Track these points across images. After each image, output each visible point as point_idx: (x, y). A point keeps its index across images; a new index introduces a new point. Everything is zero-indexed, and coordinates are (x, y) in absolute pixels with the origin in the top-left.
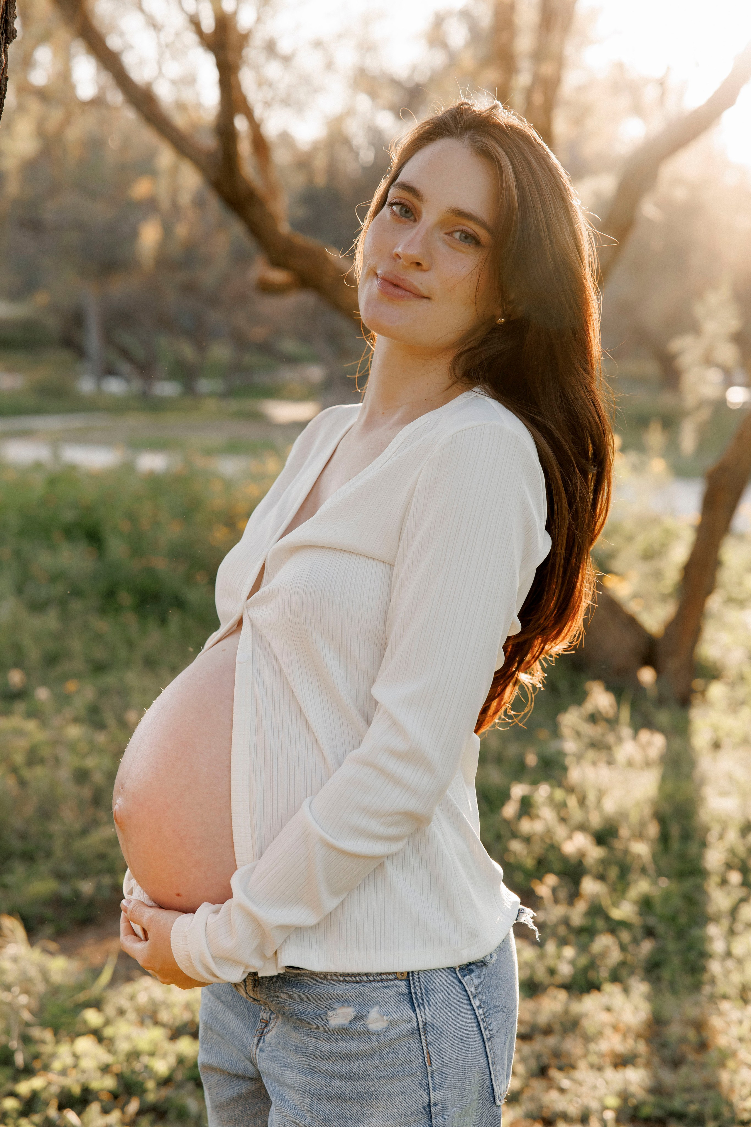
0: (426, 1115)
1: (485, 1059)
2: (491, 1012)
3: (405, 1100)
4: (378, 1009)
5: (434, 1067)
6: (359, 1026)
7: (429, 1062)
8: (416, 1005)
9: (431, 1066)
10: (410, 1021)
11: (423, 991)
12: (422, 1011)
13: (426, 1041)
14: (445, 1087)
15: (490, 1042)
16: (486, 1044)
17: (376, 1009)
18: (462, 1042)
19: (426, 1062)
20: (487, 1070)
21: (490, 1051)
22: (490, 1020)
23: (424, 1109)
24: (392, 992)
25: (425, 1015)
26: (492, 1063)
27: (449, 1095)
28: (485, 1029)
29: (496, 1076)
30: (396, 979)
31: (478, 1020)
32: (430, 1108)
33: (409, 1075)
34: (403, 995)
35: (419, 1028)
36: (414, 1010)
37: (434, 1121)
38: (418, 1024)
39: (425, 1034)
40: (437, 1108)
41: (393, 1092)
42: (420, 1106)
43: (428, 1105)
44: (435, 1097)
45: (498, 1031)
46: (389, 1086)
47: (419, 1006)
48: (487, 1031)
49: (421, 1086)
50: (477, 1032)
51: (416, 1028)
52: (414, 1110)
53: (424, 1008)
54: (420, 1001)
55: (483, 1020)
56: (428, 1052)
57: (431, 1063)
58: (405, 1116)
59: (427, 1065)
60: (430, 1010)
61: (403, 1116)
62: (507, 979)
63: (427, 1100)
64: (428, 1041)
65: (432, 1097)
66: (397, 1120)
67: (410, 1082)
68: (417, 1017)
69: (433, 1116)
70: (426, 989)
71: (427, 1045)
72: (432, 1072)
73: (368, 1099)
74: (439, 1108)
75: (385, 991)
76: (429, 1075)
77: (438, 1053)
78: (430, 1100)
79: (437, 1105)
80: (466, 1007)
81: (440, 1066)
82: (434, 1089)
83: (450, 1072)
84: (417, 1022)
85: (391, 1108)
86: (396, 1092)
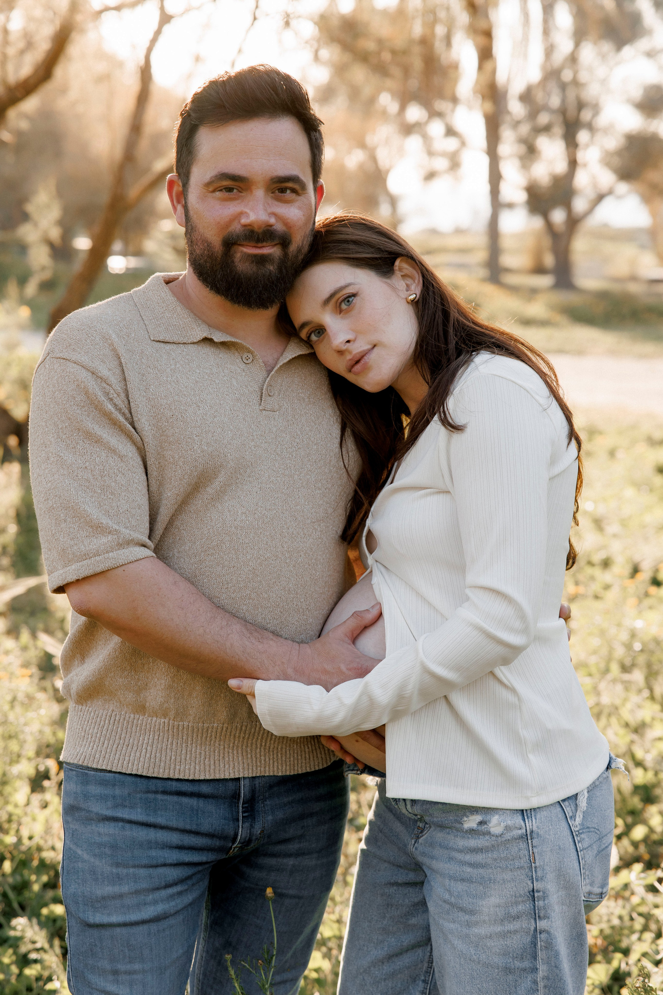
0: (531, 898)
1: (577, 864)
2: (584, 830)
3: (516, 886)
4: (497, 818)
5: (537, 864)
6: (484, 828)
7: (534, 860)
8: (526, 817)
9: (535, 864)
10: (520, 829)
12: (530, 822)
13: (532, 844)
14: (545, 880)
15: (582, 853)
16: (579, 853)
18: (560, 848)
19: (532, 860)
20: (579, 872)
22: (582, 836)
23: (529, 893)
25: (532, 825)
26: (583, 868)
27: (548, 886)
28: (579, 842)
29: (585, 878)
31: (573, 834)
32: (534, 893)
33: (518, 868)
35: (527, 834)
36: (524, 820)
37: (536, 903)
38: (527, 831)
39: (532, 839)
40: (539, 894)
41: (507, 879)
42: (526, 891)
43: (532, 891)
44: (537, 885)
45: (589, 845)
46: (504, 874)
47: (528, 818)
48: (580, 844)
49: (528, 877)
50: (572, 843)
51: (525, 834)
52: (522, 893)
53: (532, 820)
54: (529, 815)
55: (577, 835)
56: (533, 853)
58: (515, 897)
59: (532, 862)
60: (536, 823)
61: (514, 897)
63: (532, 887)
64: (534, 844)
65: (535, 884)
66: (509, 899)
67: (519, 873)
68: (526, 826)
69: (536, 899)
71: (532, 847)
72: (536, 867)
73: (488, 882)
74: (541, 894)
76: (533, 869)
77: (541, 855)
78: (534, 887)
79: (539, 892)
80: (564, 824)
81: (542, 863)
82: (537, 880)
83: (549, 869)
84: (526, 830)
85: (505, 891)
86: (509, 879)
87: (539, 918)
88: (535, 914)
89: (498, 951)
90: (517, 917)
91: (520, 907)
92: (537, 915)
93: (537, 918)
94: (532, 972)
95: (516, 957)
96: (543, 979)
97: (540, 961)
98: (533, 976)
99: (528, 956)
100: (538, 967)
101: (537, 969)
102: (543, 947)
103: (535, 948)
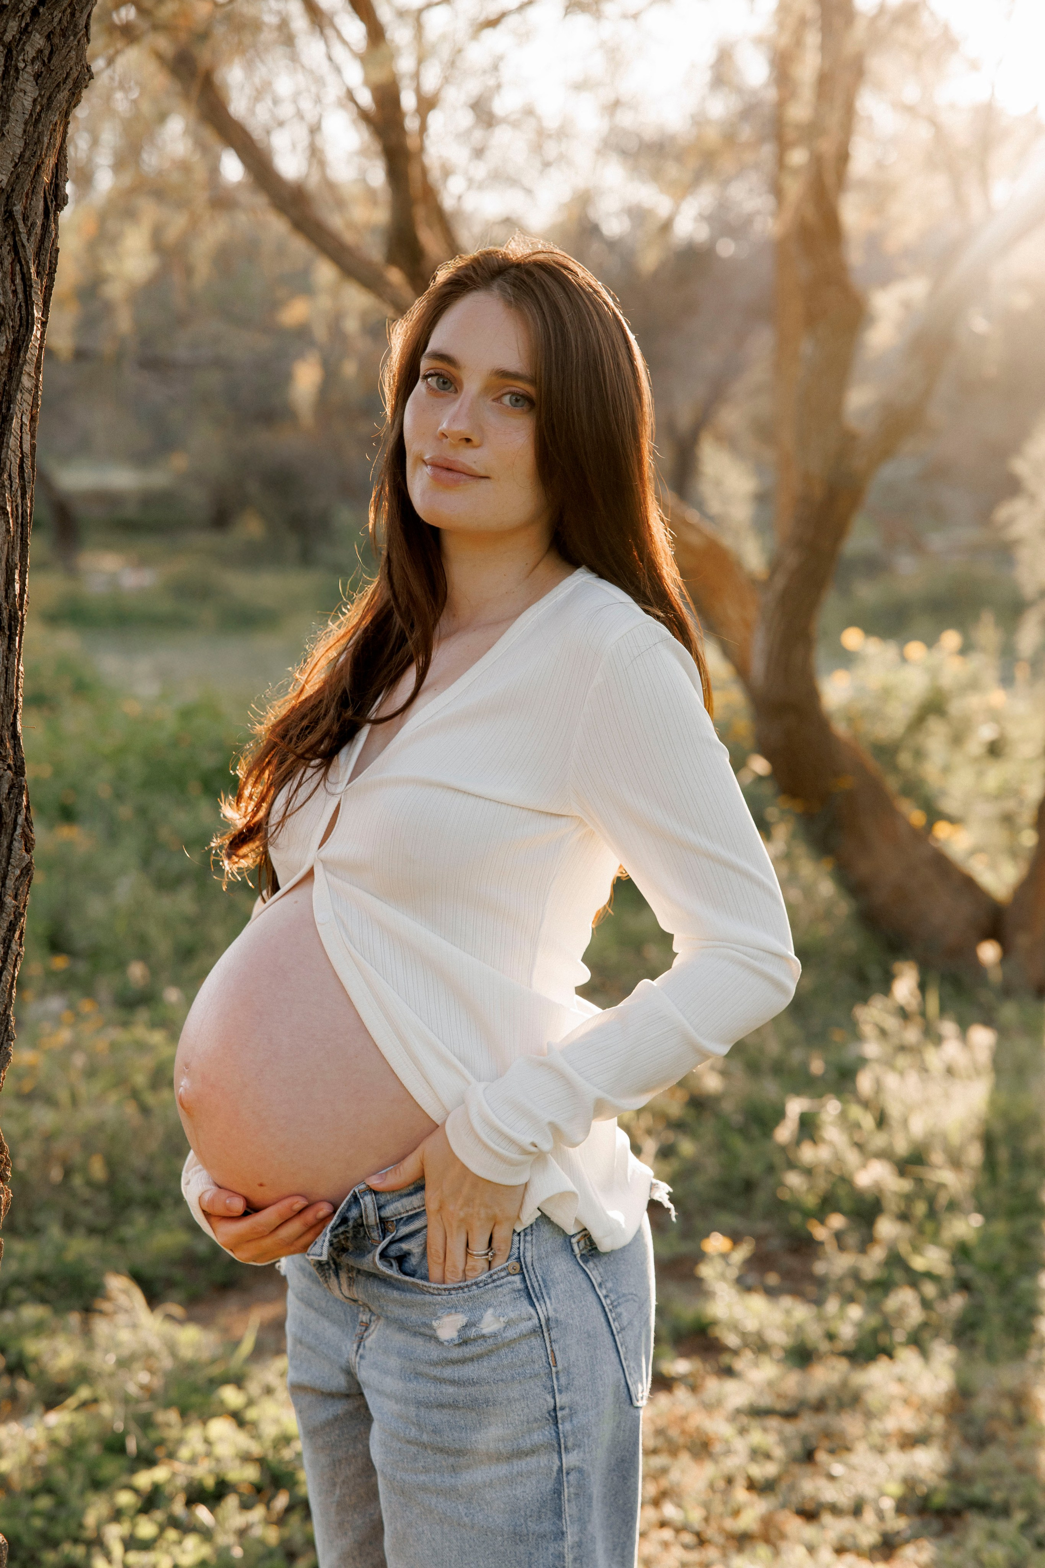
0: (551, 1421)
1: (615, 1354)
2: (620, 1301)
4: (492, 1311)
5: (560, 1367)
6: (474, 1331)
8: (535, 1301)
9: (556, 1366)
10: (529, 1319)
11: (541, 1283)
12: (543, 1305)
13: (550, 1338)
14: (573, 1389)
15: (620, 1335)
16: (617, 1337)
17: (490, 1311)
18: (589, 1336)
19: (550, 1361)
20: (619, 1367)
21: (622, 1346)
22: (619, 1310)
23: (549, 1414)
24: (506, 1290)
25: (546, 1309)
26: (625, 1359)
27: (578, 1398)
28: (614, 1320)
29: (630, 1374)
30: (508, 1274)
31: (605, 1311)
32: (556, 1413)
33: (530, 1377)
34: (520, 1291)
35: (541, 1326)
36: (533, 1305)
37: (560, 1426)
38: (540, 1321)
39: (549, 1331)
40: (564, 1412)
41: (513, 1397)
42: (544, 1411)
43: (553, 1409)
44: (561, 1400)
45: (630, 1323)
46: (509, 1390)
47: (538, 1301)
48: (616, 1323)
49: (545, 1389)
50: (605, 1324)
51: (538, 1325)
52: (537, 1415)
53: (545, 1302)
54: (539, 1295)
55: (611, 1310)
56: (552, 1351)
57: (555, 1362)
58: (528, 1423)
59: (552, 1364)
60: (551, 1304)
61: (525, 1424)
62: (638, 1264)
63: (553, 1403)
64: (552, 1338)
65: (557, 1400)
66: (519, 1428)
67: (532, 1384)
68: (538, 1314)
69: (560, 1421)
70: (544, 1281)
71: (551, 1342)
72: (557, 1373)
73: (485, 1406)
74: (566, 1411)
75: (499, 1289)
77: (564, 1351)
78: (555, 1403)
79: (563, 1409)
80: (591, 1297)
81: (566, 1365)
82: (560, 1391)
83: (577, 1372)
84: (539, 1319)
85: (511, 1415)
86: (517, 1396)
87: (565, 1450)
88: (559, 1445)
90: (533, 1451)
91: (536, 1437)
92: (563, 1446)
93: (563, 1451)
94: (555, 1539)
95: (531, 1516)
96: (572, 1548)
97: (568, 1519)
98: (556, 1546)
99: (549, 1512)
100: (565, 1529)
101: (563, 1533)
102: (572, 1496)
103: (560, 1499)
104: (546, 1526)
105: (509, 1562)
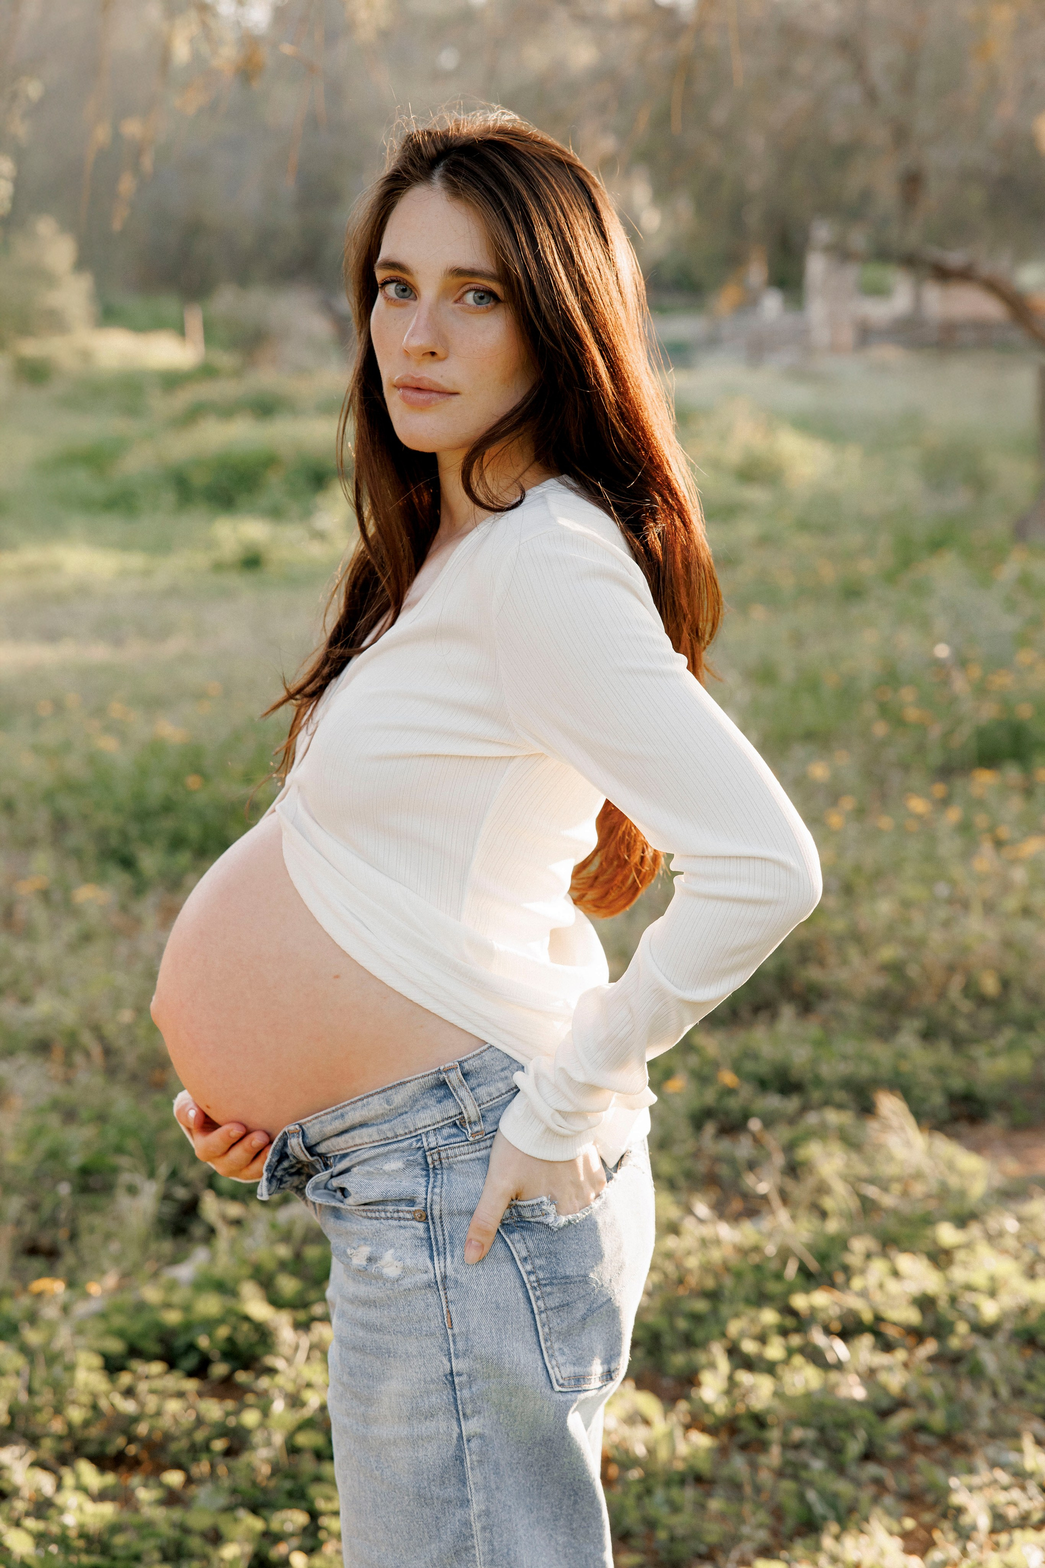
0: (448, 1386)
3: (424, 1364)
4: (392, 1252)
5: (456, 1330)
6: (373, 1269)
7: (450, 1324)
8: (435, 1254)
9: (452, 1329)
10: (427, 1272)
11: (447, 1238)
12: (442, 1261)
13: (446, 1298)
14: (468, 1355)
15: (543, 1315)
16: (537, 1316)
17: (391, 1251)
19: (446, 1323)
23: (446, 1378)
24: (408, 1233)
25: (445, 1267)
27: (477, 1366)
28: (537, 1298)
29: (551, 1356)
30: (414, 1219)
31: (525, 1287)
32: (453, 1378)
33: (426, 1335)
34: (421, 1239)
35: (437, 1282)
36: (432, 1258)
37: (458, 1393)
38: (436, 1276)
39: (445, 1289)
40: (461, 1379)
41: (411, 1353)
42: (441, 1374)
43: (450, 1373)
44: (458, 1365)
46: (407, 1344)
47: (438, 1255)
48: (540, 1302)
49: (442, 1351)
50: (522, 1300)
51: (433, 1280)
52: (434, 1376)
53: (445, 1258)
54: (441, 1250)
55: (534, 1288)
56: (449, 1312)
57: (452, 1325)
58: (425, 1382)
59: (447, 1326)
60: (452, 1263)
61: (423, 1383)
63: (449, 1368)
64: (449, 1298)
65: (453, 1363)
66: (417, 1386)
67: (429, 1343)
68: (435, 1267)
69: (457, 1387)
70: (451, 1237)
71: (447, 1302)
72: (453, 1335)
73: (387, 1356)
74: (464, 1378)
75: (402, 1231)
76: (451, 1338)
77: (461, 1314)
78: (452, 1368)
79: (461, 1375)
80: (508, 1268)
81: (464, 1329)
82: (457, 1356)
84: (435, 1274)
85: (410, 1371)
86: (414, 1353)
87: (464, 1417)
88: (457, 1411)
89: (406, 1466)
90: (430, 1415)
91: (434, 1399)
92: (461, 1413)
93: (461, 1417)
94: (461, 1506)
95: (434, 1480)
96: (479, 1516)
97: (472, 1486)
98: (463, 1512)
99: (453, 1479)
100: (470, 1497)
101: (468, 1501)
102: (475, 1463)
103: (463, 1466)
104: (451, 1492)
105: (417, 1522)
